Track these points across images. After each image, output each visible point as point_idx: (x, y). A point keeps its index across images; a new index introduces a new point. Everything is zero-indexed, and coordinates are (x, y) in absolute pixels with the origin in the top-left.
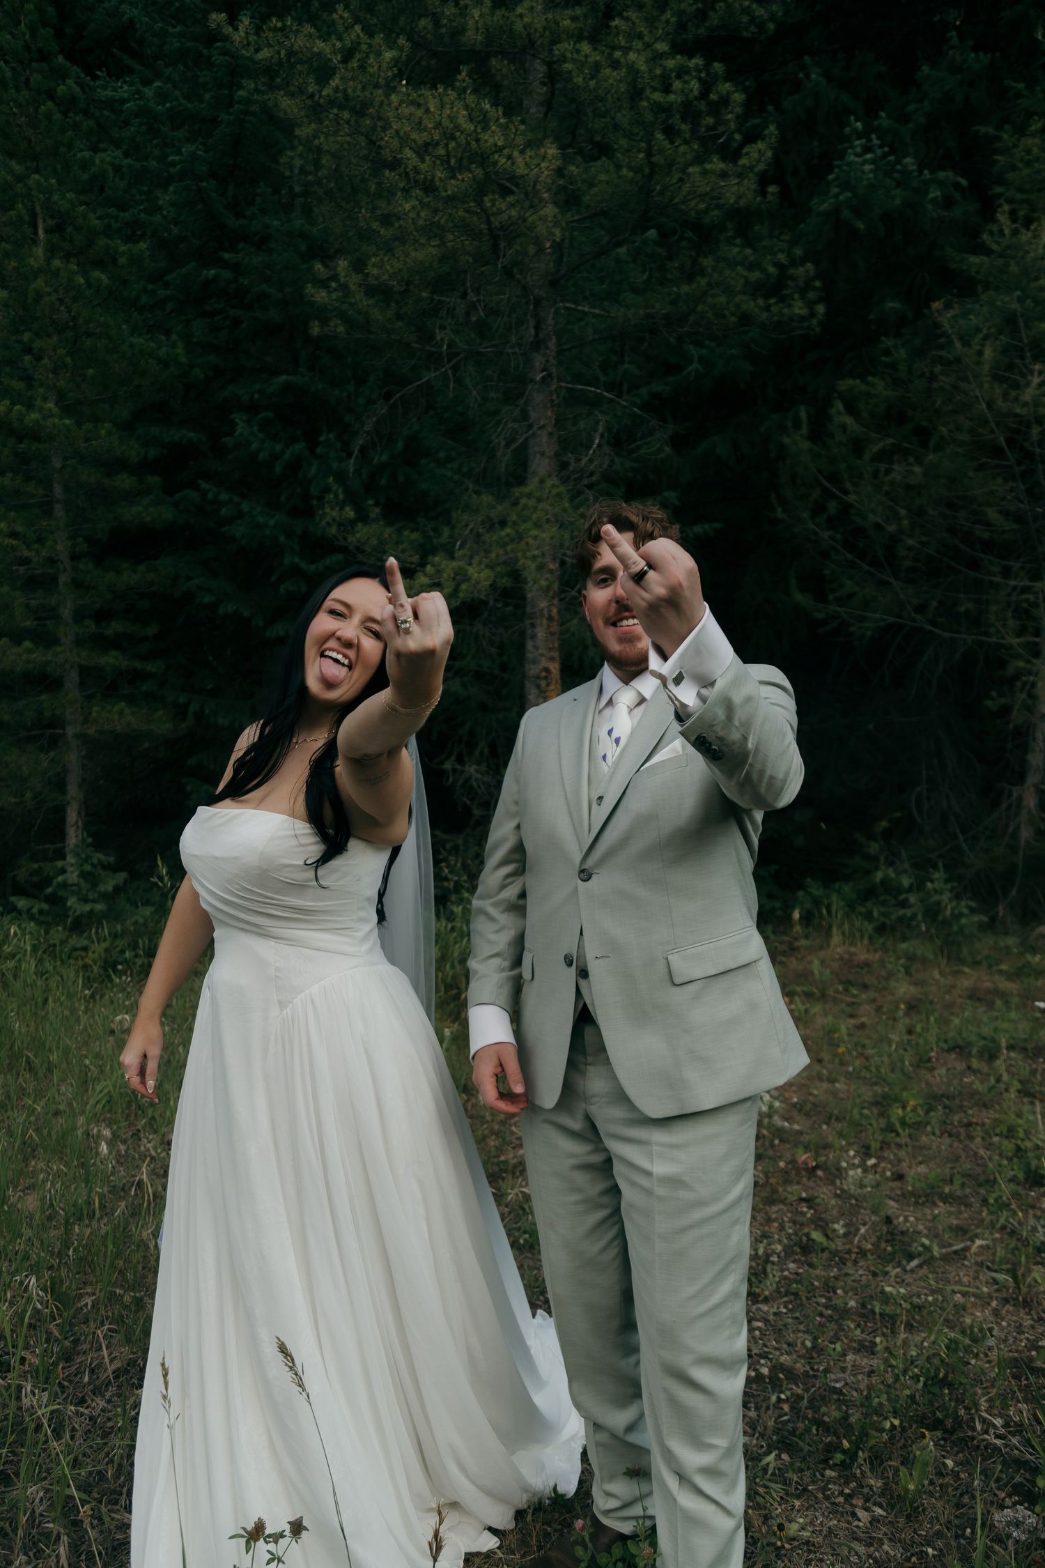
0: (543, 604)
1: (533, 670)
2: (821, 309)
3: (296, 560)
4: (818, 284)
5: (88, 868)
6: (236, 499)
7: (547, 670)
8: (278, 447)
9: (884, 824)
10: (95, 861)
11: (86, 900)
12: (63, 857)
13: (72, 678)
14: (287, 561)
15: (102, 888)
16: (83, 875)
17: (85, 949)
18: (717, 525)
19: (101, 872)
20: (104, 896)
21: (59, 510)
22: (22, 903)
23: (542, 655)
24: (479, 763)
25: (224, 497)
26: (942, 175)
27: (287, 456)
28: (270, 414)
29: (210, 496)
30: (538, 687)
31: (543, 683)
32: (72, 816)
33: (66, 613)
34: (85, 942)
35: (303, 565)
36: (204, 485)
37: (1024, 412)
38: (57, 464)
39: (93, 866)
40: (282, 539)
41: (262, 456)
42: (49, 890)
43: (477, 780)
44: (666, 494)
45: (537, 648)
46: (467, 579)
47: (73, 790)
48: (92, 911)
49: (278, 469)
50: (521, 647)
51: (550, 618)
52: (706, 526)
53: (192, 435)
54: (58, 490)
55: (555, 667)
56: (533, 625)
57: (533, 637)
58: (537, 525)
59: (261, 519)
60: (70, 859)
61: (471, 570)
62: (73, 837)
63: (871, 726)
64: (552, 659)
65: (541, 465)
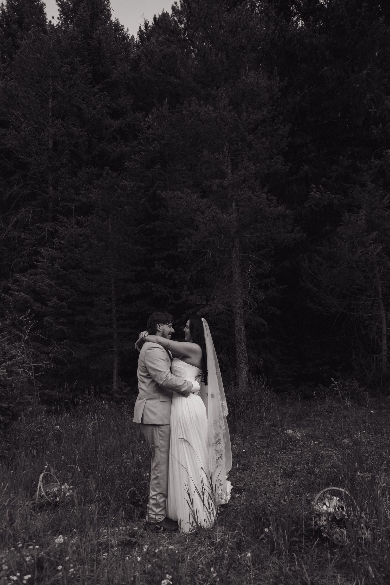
0: (239, 311)
1: (237, 328)
2: (305, 235)
3: (173, 301)
4: (302, 231)
5: (120, 386)
6: (156, 285)
7: (241, 328)
8: (167, 270)
9: (340, 367)
10: (122, 384)
11: (121, 395)
12: (113, 384)
13: (115, 336)
14: (170, 301)
15: (124, 391)
16: (119, 388)
17: (121, 408)
18: (287, 286)
19: (124, 388)
20: (125, 394)
21: (113, 293)
22: (104, 396)
23: (239, 324)
24: (224, 354)
25: (153, 285)
26: (337, 196)
27: (169, 273)
28: (164, 261)
29: (149, 285)
30: (239, 333)
31: (240, 332)
32: (115, 372)
33: (115, 318)
34: (121, 406)
35: (174, 302)
36: (148, 282)
37: (357, 259)
38: (113, 281)
39: (122, 385)
40: (169, 295)
41: (162, 273)
42: (111, 392)
43: (223, 359)
44: (272, 278)
45: (238, 323)
46: (218, 308)
47: (115, 365)
48: (122, 397)
49: (167, 276)
50: (234, 321)
51: (241, 314)
52: (283, 287)
53: (143, 268)
54: (113, 287)
55: (243, 327)
56: (236, 317)
57: (237, 319)
58: (235, 294)
59: (163, 291)
60: (115, 384)
61: (219, 306)
62: (115, 378)
63: (338, 339)
64: (242, 325)
65: (236, 277)
